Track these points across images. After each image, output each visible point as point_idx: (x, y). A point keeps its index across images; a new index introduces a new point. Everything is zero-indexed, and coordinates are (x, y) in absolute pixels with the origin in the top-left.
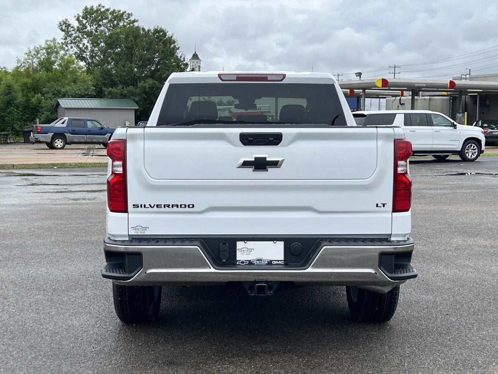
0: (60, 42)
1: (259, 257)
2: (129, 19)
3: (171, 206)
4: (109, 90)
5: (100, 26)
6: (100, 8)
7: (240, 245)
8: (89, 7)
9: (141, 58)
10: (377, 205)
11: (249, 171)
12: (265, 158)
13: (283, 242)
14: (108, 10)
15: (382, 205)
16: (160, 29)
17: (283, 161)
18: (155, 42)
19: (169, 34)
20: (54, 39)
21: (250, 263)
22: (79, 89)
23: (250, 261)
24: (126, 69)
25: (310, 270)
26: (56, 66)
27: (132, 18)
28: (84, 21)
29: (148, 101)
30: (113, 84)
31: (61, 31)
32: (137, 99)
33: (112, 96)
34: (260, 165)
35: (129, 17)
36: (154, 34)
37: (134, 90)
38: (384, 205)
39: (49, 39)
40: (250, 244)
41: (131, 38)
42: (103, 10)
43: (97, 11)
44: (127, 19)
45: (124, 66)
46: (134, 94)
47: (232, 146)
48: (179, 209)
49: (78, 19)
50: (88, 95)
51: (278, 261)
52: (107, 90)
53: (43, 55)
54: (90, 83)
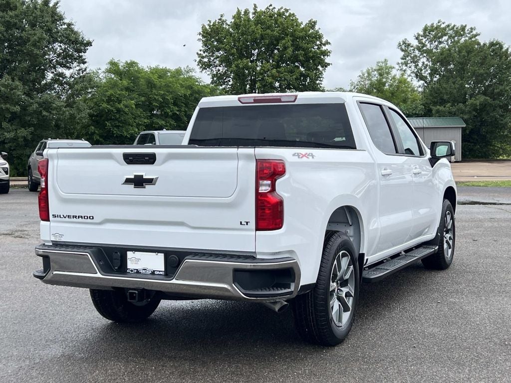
0: (400, 63)
1: (145, 267)
2: (471, 34)
3: (77, 217)
4: (436, 108)
5: (440, 43)
6: (440, 24)
7: (130, 254)
8: (429, 24)
9: (474, 74)
10: (241, 222)
11: (131, 187)
12: (143, 176)
13: (163, 254)
14: (448, 26)
15: (245, 223)
16: (497, 41)
17: (157, 178)
18: (489, 56)
19: (505, 47)
20: (386, 60)
21: (138, 272)
22: (407, 109)
23: (137, 270)
24: (457, 86)
25: (174, 281)
26: (387, 87)
27: (474, 32)
28: (424, 40)
29: (479, 119)
30: (443, 102)
31: (400, 51)
32: (466, 117)
33: (440, 114)
34: (139, 182)
35: (472, 32)
36: (489, 48)
37: (464, 108)
38: (247, 223)
39: (380, 61)
40: (138, 254)
41: (464, 53)
42: (443, 26)
43: (436, 28)
44: (469, 33)
45: (454, 83)
46: (463, 112)
47: (118, 165)
48: (83, 220)
49: (417, 38)
50: (416, 114)
51: (160, 271)
52: (434, 109)
53: (375, 77)
54: (418, 101)
